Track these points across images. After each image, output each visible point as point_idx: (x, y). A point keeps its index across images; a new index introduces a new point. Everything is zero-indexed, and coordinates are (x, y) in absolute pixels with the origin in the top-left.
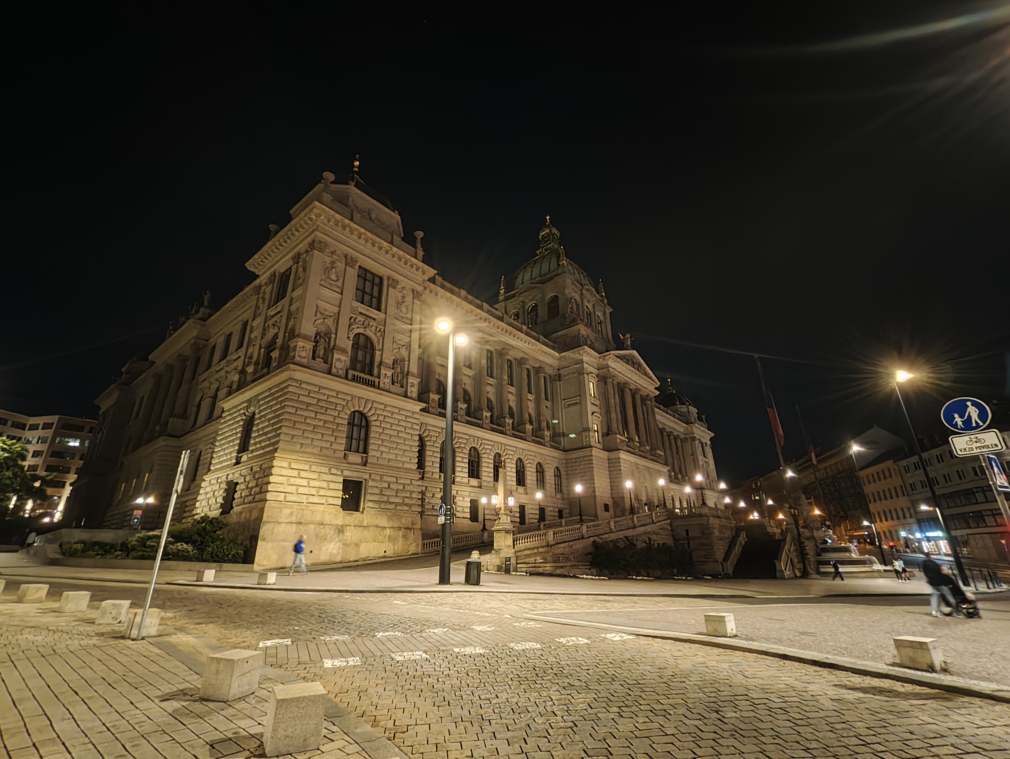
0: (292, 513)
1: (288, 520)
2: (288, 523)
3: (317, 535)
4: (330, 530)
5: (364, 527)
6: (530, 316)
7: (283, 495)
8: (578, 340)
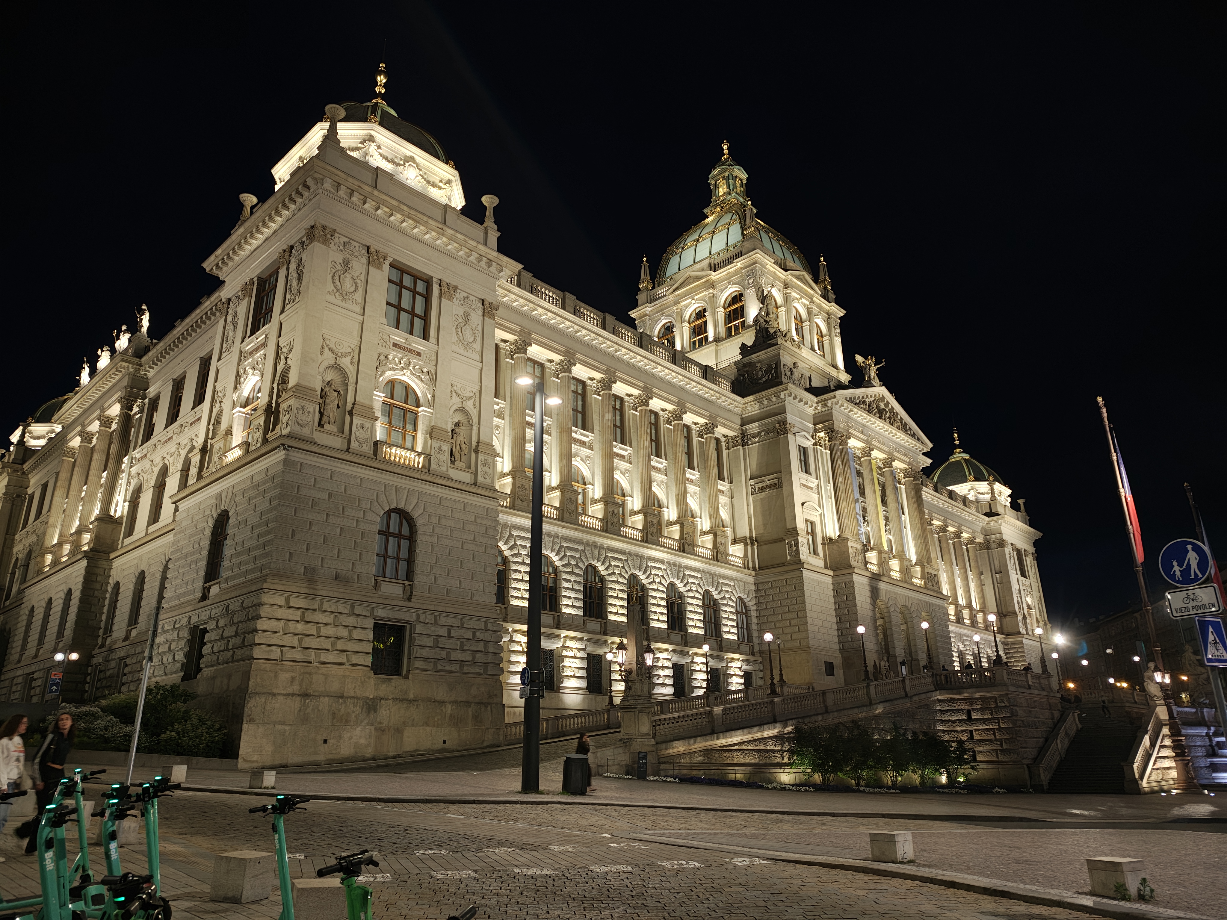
0: (293, 679)
1: (289, 690)
2: (288, 695)
3: (334, 713)
4: (355, 706)
5: (410, 701)
6: (694, 329)
7: (278, 649)
8: (776, 372)
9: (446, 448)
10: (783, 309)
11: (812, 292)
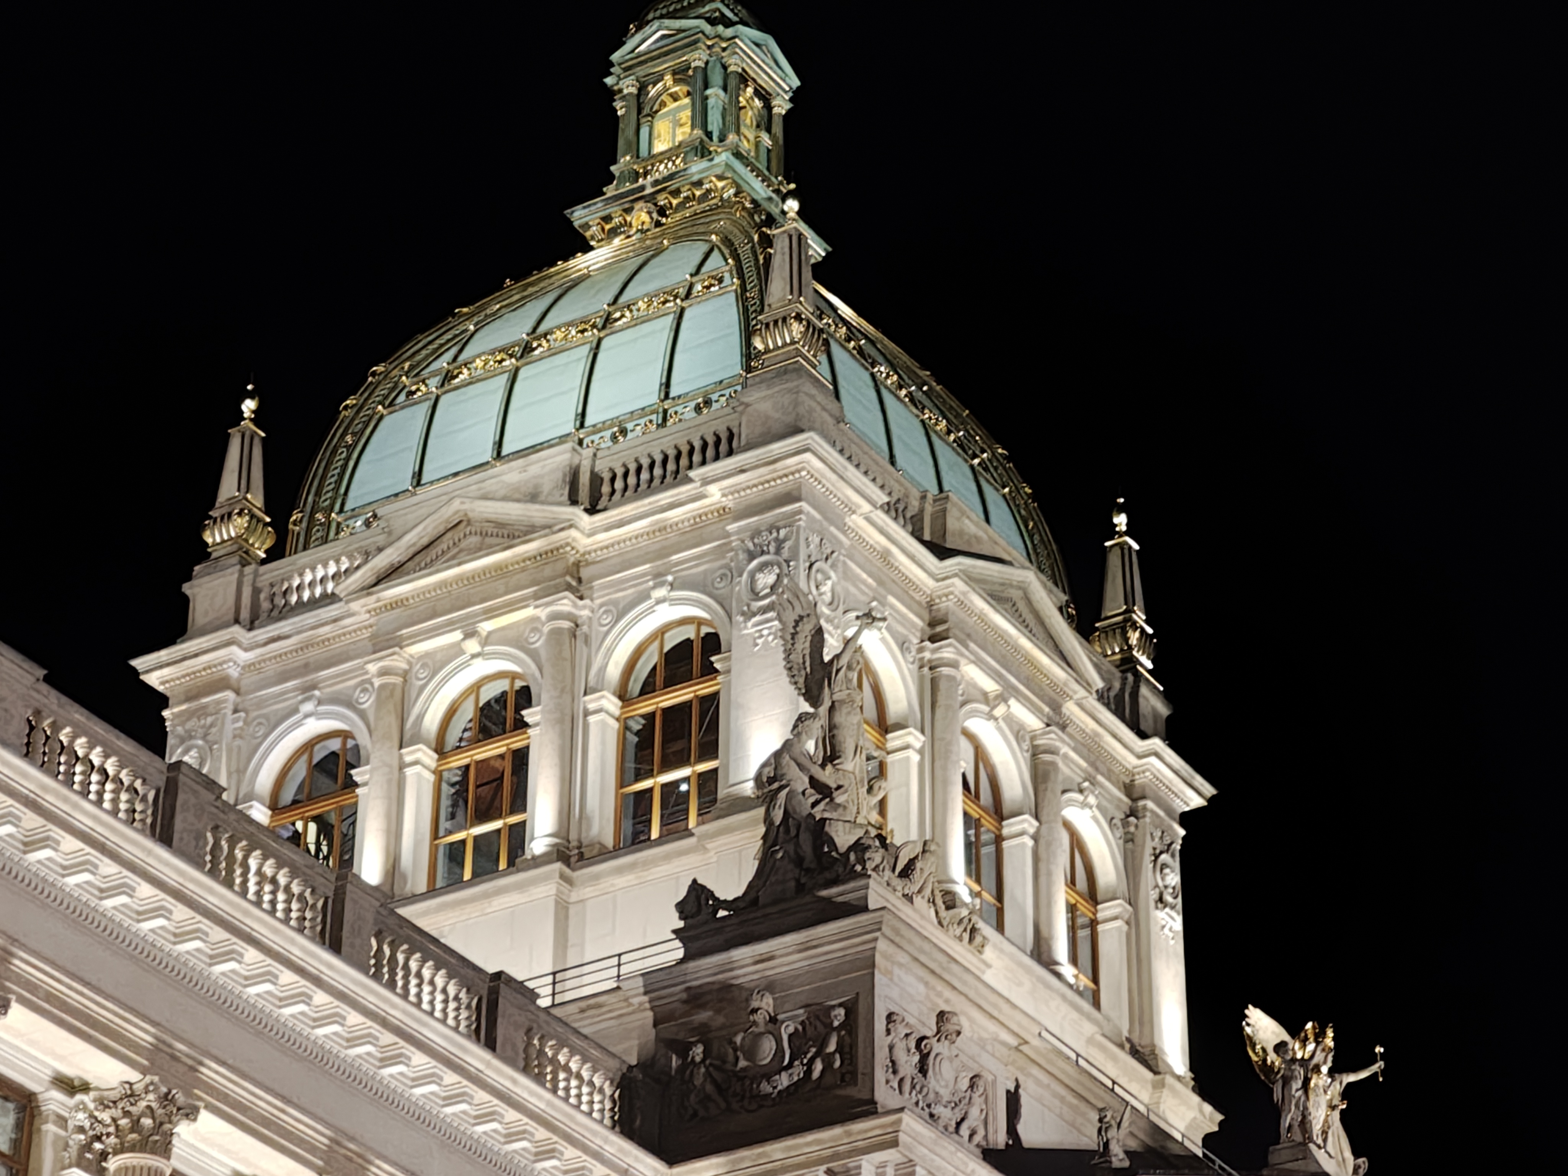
6: (461, 787)
8: (847, 1050)
10: (914, 738)
11: (1058, 672)
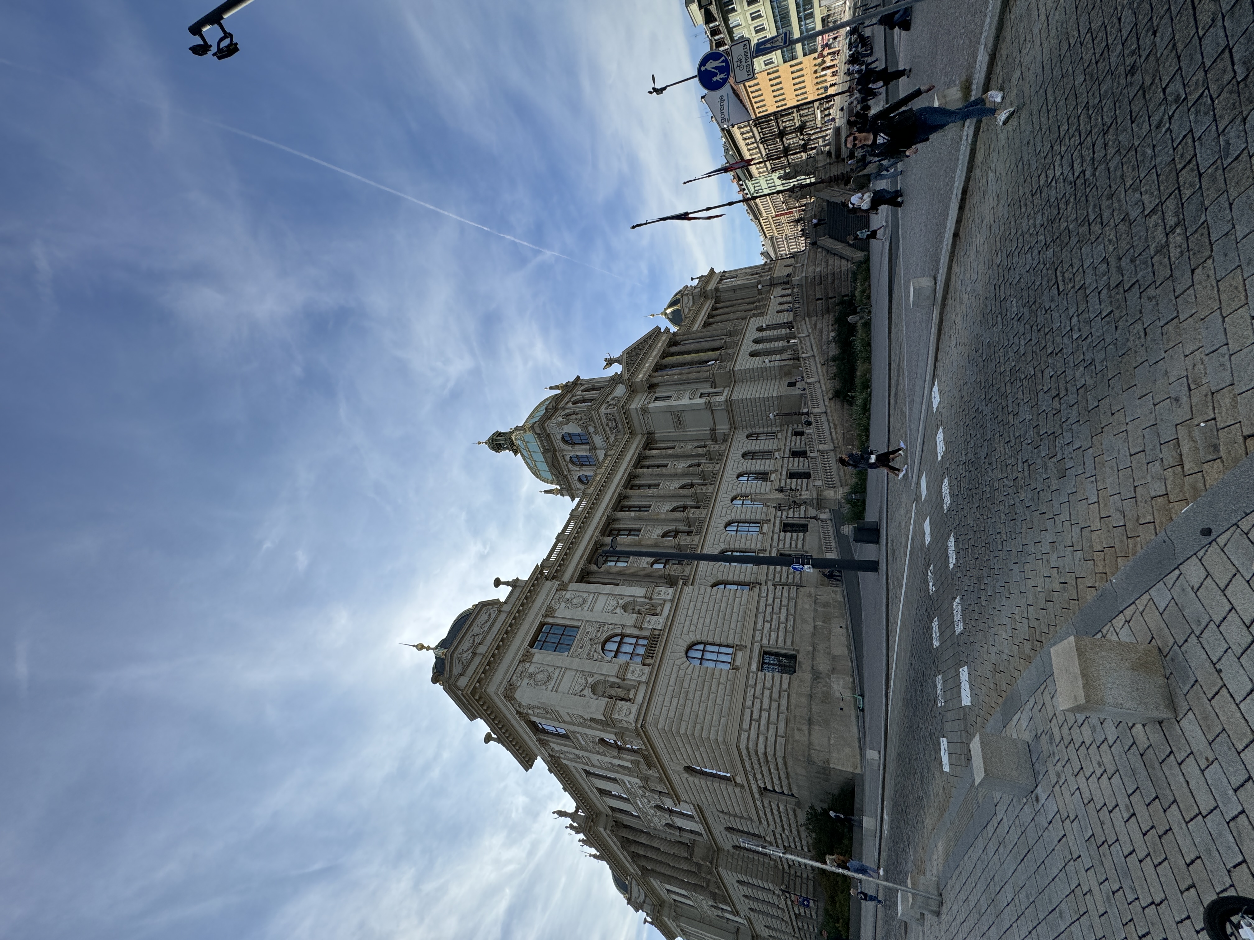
0: (799, 730)
1: (806, 732)
2: (810, 733)
3: (822, 701)
4: (817, 687)
5: (814, 649)
7: (778, 738)
9: (648, 618)
